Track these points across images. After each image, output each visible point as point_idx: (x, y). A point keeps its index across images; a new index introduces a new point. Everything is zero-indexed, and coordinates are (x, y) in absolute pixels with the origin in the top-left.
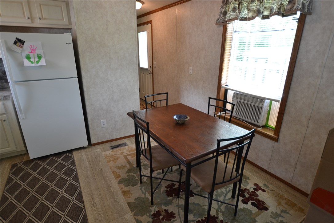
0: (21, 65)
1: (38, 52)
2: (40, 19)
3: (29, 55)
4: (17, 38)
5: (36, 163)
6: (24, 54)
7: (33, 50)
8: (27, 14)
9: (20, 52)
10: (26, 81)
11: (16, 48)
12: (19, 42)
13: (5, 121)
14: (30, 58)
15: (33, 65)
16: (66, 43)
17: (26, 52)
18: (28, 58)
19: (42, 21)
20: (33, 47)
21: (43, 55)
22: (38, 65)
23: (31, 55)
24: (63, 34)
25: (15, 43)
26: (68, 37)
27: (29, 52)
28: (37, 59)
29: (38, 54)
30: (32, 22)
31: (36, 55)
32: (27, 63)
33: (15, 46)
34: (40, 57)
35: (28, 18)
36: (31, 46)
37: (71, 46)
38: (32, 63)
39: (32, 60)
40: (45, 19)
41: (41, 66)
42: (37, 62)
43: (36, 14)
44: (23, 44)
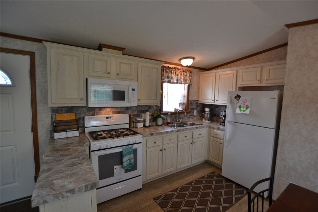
0: (234, 111)
1: (247, 104)
2: (266, 80)
3: (241, 105)
4: (237, 95)
5: (223, 180)
6: (238, 105)
7: (244, 102)
9: (236, 103)
10: (235, 122)
11: (235, 101)
14: (241, 108)
15: (241, 112)
16: (271, 98)
17: (240, 104)
18: (240, 107)
19: (268, 82)
20: (245, 100)
21: (249, 107)
22: (244, 113)
23: (242, 105)
25: (235, 98)
27: (242, 104)
28: (245, 109)
29: (246, 105)
31: (245, 106)
32: (238, 111)
34: (247, 108)
35: (258, 80)
36: (244, 99)
38: (241, 111)
39: (242, 109)
40: (271, 79)
41: (246, 114)
42: (244, 111)
43: (265, 77)
44: (239, 98)
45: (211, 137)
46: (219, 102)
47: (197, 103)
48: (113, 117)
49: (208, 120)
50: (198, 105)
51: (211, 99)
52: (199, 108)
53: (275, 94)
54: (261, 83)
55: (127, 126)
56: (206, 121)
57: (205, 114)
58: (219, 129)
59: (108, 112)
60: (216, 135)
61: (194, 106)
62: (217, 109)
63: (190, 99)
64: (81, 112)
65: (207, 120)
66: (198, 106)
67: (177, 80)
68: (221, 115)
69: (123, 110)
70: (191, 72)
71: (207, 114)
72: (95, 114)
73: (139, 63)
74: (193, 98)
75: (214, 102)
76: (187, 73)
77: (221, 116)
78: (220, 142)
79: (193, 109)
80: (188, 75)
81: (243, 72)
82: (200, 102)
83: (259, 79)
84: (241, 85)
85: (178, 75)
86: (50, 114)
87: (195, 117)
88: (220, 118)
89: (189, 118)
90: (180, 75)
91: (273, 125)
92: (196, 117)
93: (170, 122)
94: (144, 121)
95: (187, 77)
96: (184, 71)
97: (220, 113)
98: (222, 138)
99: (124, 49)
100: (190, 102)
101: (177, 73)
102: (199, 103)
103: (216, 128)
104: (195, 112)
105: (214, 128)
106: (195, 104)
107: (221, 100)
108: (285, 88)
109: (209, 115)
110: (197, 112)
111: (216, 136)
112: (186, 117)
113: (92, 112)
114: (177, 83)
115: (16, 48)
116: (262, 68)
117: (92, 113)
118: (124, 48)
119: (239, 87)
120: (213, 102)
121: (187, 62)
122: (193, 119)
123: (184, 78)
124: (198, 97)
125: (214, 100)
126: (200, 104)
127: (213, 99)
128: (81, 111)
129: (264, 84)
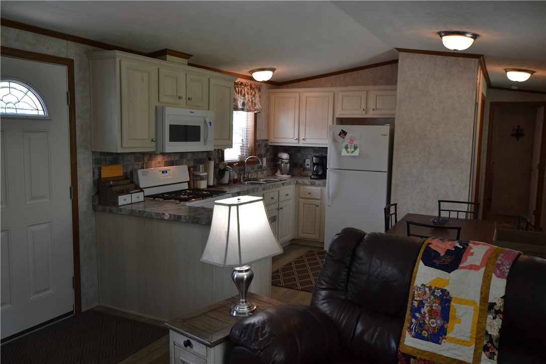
0: (339, 153)
1: (355, 143)
2: (373, 110)
3: (347, 145)
4: (342, 130)
6: (344, 145)
7: (352, 141)
8: (363, 106)
9: (341, 142)
10: (340, 170)
11: (340, 139)
12: (343, 133)
13: (318, 206)
14: (348, 148)
15: (348, 154)
16: (382, 135)
17: (346, 143)
18: (346, 148)
19: (375, 112)
21: (358, 146)
22: (352, 155)
23: (349, 145)
25: (340, 134)
27: (348, 143)
28: (353, 150)
31: (353, 145)
32: (344, 153)
33: (339, 137)
34: (355, 148)
35: (363, 110)
36: (351, 137)
37: (387, 138)
38: (348, 152)
39: (349, 150)
40: (378, 109)
41: (354, 157)
42: (352, 152)
43: (371, 105)
44: (345, 136)
45: (300, 200)
46: (308, 141)
47: (266, 145)
48: (170, 170)
49: (288, 175)
50: (267, 149)
51: (292, 136)
52: (269, 153)
53: (386, 129)
54: (366, 114)
55: (185, 186)
56: (284, 176)
57: (282, 164)
58: (312, 184)
59: (159, 162)
60: (309, 194)
61: (263, 152)
62: (299, 155)
63: (258, 138)
64: (128, 163)
65: (285, 174)
66: (267, 151)
67: (244, 104)
68: (306, 164)
69: (177, 158)
70: (260, 90)
71: (287, 163)
72: (144, 167)
73: (211, 80)
74: (262, 136)
75: (299, 143)
76: (255, 92)
77: (308, 166)
78: (315, 205)
79: (261, 156)
80: (257, 95)
81: (343, 96)
82: (271, 143)
83: (365, 109)
84: (340, 114)
85: (244, 96)
86: (91, 166)
87: (264, 170)
88: (305, 169)
89: (256, 172)
90: (247, 96)
91: (385, 168)
92: (266, 170)
93: (236, 179)
94: (207, 178)
95: (255, 99)
96: (251, 88)
97: (305, 162)
98: (319, 198)
99: (192, 56)
100: (257, 144)
101: (243, 92)
102: (269, 144)
103: (309, 183)
104: (265, 160)
105: (305, 184)
106: (265, 147)
107: (313, 138)
108: (396, 122)
109: (288, 165)
110: (267, 161)
111: (309, 196)
112: (253, 171)
113: (140, 163)
114: (243, 110)
115: (50, 52)
116: (367, 92)
117: (140, 165)
118: (192, 54)
119: (337, 118)
120: (297, 141)
121: (263, 76)
122: (262, 173)
123: (252, 101)
124: (268, 134)
125: (298, 139)
126: (270, 146)
127: (297, 137)
128: (128, 161)
129: (371, 114)
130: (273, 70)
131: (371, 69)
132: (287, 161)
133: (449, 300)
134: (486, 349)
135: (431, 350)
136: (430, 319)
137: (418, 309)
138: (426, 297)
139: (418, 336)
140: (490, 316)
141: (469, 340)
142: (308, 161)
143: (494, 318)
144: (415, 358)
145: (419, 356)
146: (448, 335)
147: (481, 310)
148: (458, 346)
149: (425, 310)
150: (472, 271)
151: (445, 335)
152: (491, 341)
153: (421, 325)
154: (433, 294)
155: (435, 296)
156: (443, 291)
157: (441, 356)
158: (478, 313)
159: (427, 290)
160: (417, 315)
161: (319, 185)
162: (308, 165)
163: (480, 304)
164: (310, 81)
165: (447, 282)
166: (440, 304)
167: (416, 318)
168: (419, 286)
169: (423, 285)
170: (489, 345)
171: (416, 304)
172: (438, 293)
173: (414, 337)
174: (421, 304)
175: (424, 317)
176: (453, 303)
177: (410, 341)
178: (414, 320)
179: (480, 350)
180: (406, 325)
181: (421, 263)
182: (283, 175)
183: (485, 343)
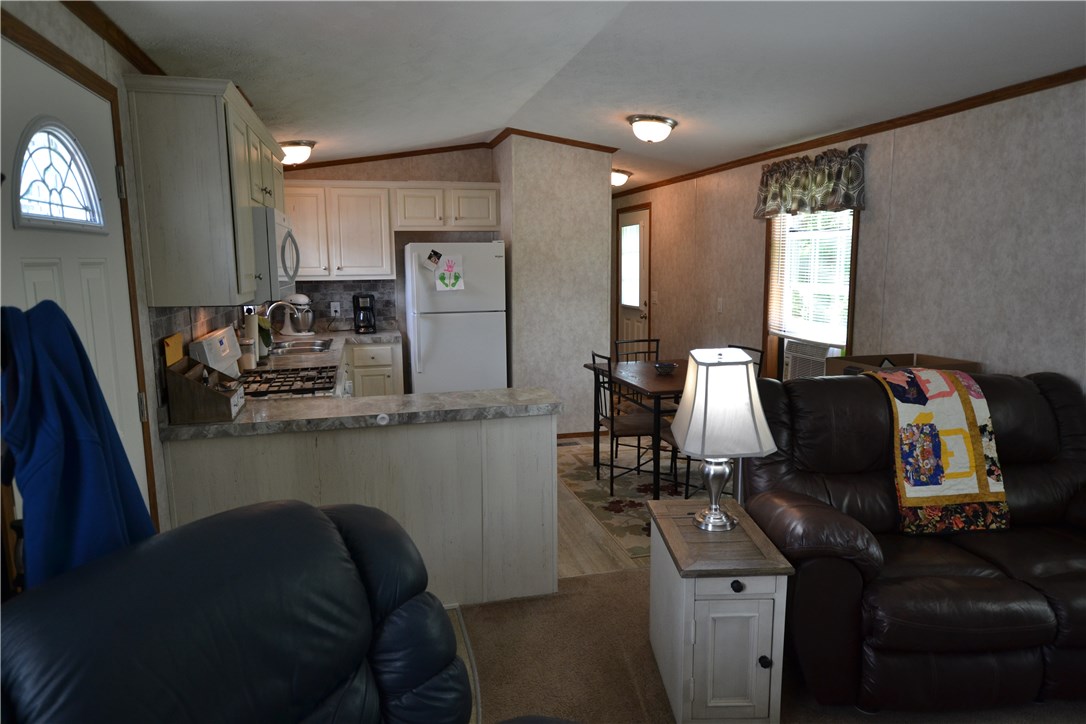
0: (430, 289)
1: (457, 269)
2: (456, 219)
3: (444, 274)
4: (432, 251)
6: (438, 273)
7: (450, 267)
8: (439, 213)
9: (433, 270)
10: (433, 314)
11: (430, 265)
12: (435, 256)
14: (445, 279)
15: (448, 289)
17: (441, 271)
18: (442, 278)
19: (459, 222)
20: (450, 262)
21: (461, 275)
22: (454, 289)
23: (447, 274)
24: (491, 241)
25: (430, 258)
26: (498, 247)
27: (445, 270)
28: (453, 281)
29: (455, 274)
30: (444, 225)
31: (453, 274)
32: (440, 286)
33: (429, 261)
34: (457, 278)
35: (439, 219)
36: (448, 261)
37: (503, 260)
38: (447, 285)
39: (447, 281)
40: (464, 218)
41: (457, 291)
42: (454, 285)
43: (452, 212)
44: (439, 259)
45: (356, 370)
46: (347, 271)
51: (315, 264)
56: (304, 334)
58: (376, 343)
60: (372, 358)
62: (319, 296)
65: (304, 331)
68: (333, 310)
71: (308, 311)
77: (336, 315)
78: (384, 375)
81: (404, 197)
83: (441, 217)
84: (401, 226)
97: (329, 307)
98: (390, 362)
103: (370, 341)
105: (362, 343)
108: (513, 238)
109: (310, 315)
111: (372, 362)
119: (396, 232)
120: (327, 273)
121: (296, 155)
125: (328, 269)
129: (452, 226)
130: (311, 144)
131: (434, 155)
132: (307, 307)
133: (937, 435)
134: (990, 473)
135: (934, 494)
136: (923, 460)
137: (910, 454)
138: (915, 438)
139: (918, 483)
140: (985, 440)
141: (968, 470)
142: (335, 306)
143: (990, 440)
144: (921, 508)
145: (924, 505)
146: (946, 472)
147: (972, 436)
148: (959, 480)
149: (918, 452)
150: (946, 399)
151: (943, 472)
152: (994, 464)
153: (917, 470)
154: (922, 432)
155: (925, 434)
156: (931, 426)
157: (944, 497)
158: (969, 439)
159: (915, 429)
160: (911, 460)
161: (389, 342)
162: (336, 311)
163: (970, 430)
164: (328, 169)
165: (930, 415)
166: (932, 441)
167: (910, 464)
168: (905, 427)
169: (909, 425)
170: (993, 468)
171: (906, 448)
172: (927, 430)
173: (915, 485)
174: (912, 446)
175: (917, 461)
176: (942, 437)
177: (911, 493)
178: (908, 467)
179: (985, 476)
180: (900, 475)
181: (897, 401)
182: (299, 331)
183: (987, 468)
